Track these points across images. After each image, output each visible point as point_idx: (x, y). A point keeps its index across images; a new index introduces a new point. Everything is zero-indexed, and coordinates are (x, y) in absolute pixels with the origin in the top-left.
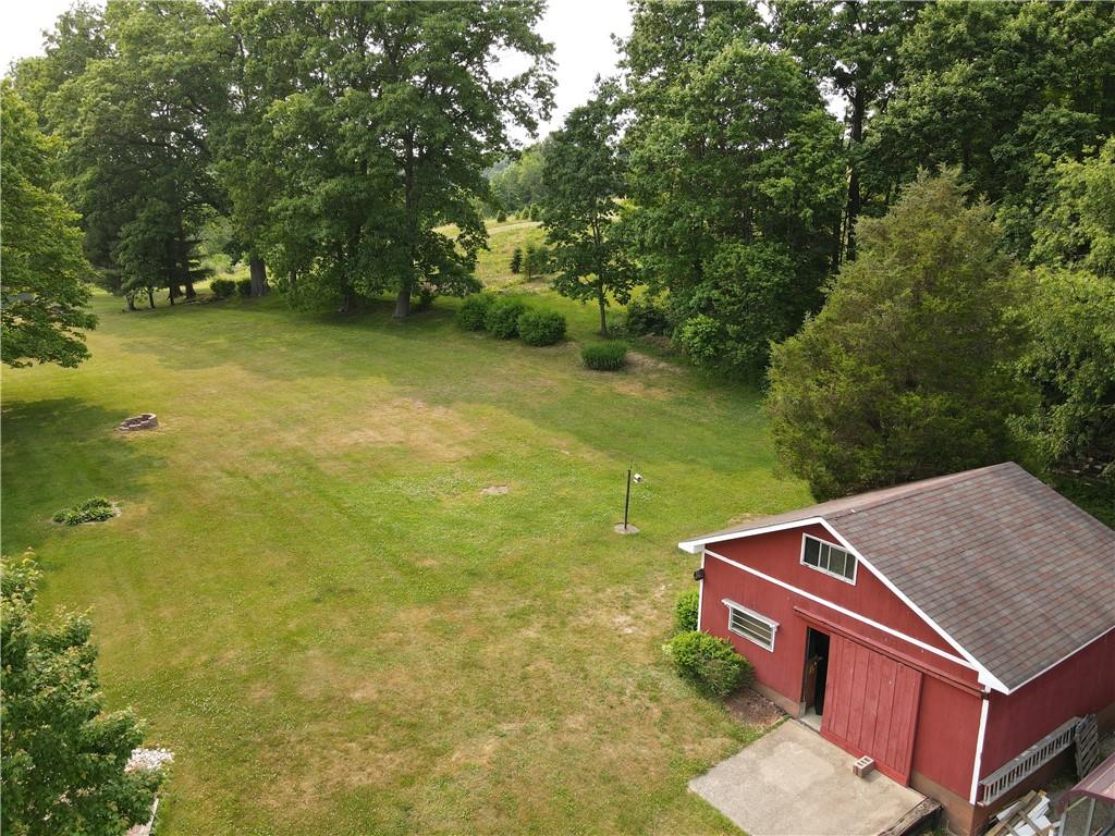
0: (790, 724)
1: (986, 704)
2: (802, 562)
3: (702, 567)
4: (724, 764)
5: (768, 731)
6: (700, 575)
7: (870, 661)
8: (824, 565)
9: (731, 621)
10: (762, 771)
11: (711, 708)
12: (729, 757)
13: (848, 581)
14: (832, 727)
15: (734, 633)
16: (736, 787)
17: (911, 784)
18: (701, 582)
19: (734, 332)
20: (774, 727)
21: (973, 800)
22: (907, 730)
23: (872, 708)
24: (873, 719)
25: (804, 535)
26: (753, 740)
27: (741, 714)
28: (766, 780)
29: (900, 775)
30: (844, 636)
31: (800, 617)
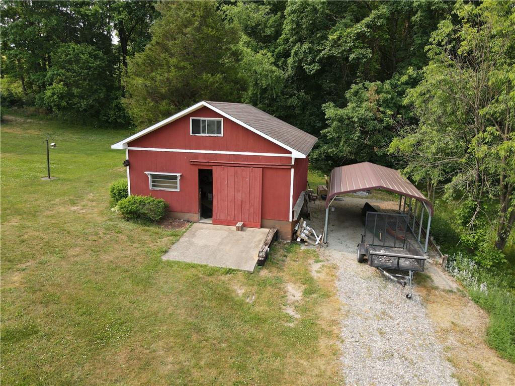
0: (195, 225)
1: (293, 170)
2: (191, 134)
3: (127, 158)
4: (175, 246)
5: (188, 229)
6: (127, 163)
7: (236, 173)
8: (204, 132)
9: (150, 184)
10: (195, 242)
11: (153, 229)
12: (175, 243)
13: (219, 135)
14: (218, 217)
15: (154, 190)
16: (188, 252)
17: (262, 227)
18: (128, 167)
19: (77, 92)
20: (189, 227)
21: (291, 220)
22: (258, 199)
23: (239, 196)
24: (240, 203)
25: (191, 118)
26: (183, 235)
27: (170, 227)
28: (200, 245)
29: (256, 224)
30: (220, 165)
31: (193, 164)
